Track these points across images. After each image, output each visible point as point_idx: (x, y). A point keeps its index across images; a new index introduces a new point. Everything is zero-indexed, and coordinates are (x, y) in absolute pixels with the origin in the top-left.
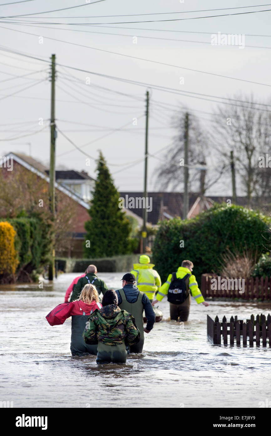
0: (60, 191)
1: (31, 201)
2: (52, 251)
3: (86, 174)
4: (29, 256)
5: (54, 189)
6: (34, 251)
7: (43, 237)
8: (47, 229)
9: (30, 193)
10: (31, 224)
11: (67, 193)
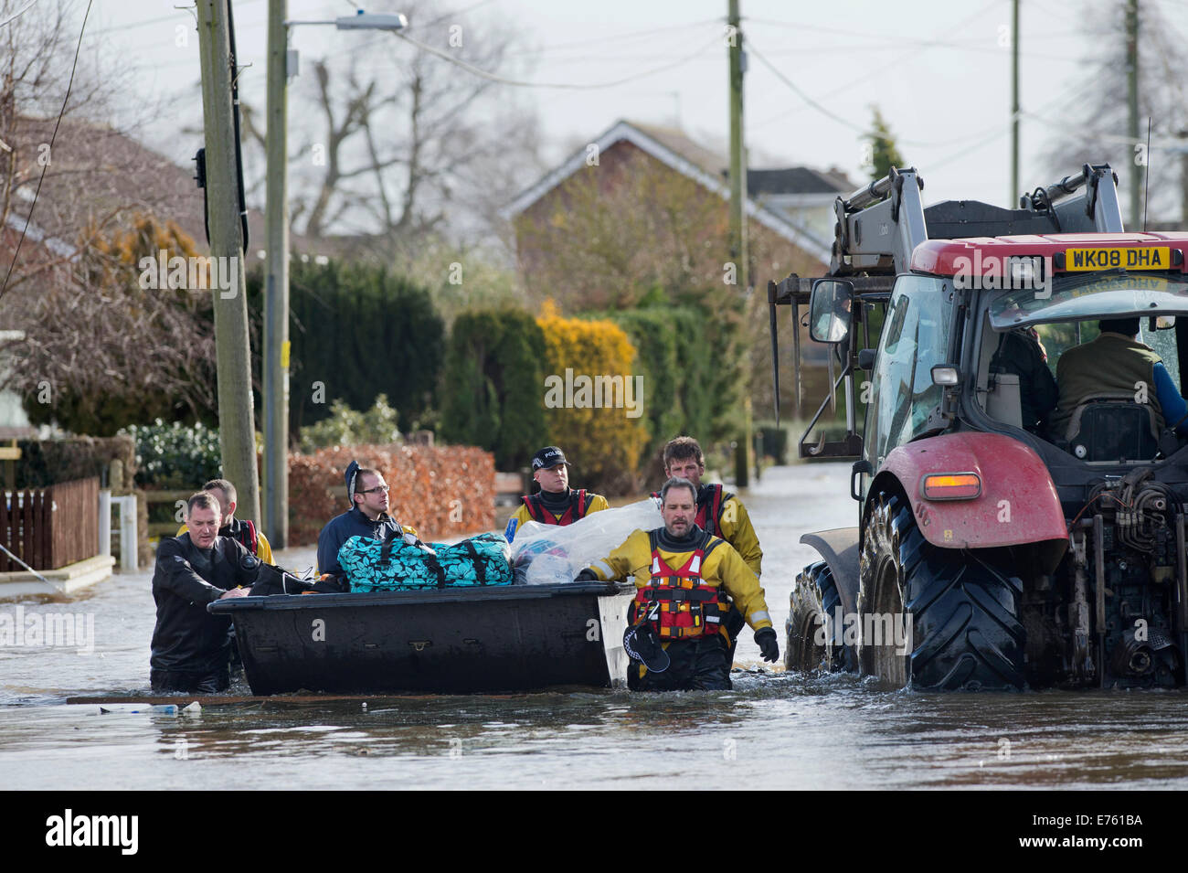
0: (765, 229)
1: (679, 256)
2: (743, 403)
3: (843, 176)
4: (675, 418)
5: (744, 223)
6: (690, 402)
7: (716, 361)
8: (725, 337)
9: (676, 234)
10: (680, 327)
11: (785, 231)
